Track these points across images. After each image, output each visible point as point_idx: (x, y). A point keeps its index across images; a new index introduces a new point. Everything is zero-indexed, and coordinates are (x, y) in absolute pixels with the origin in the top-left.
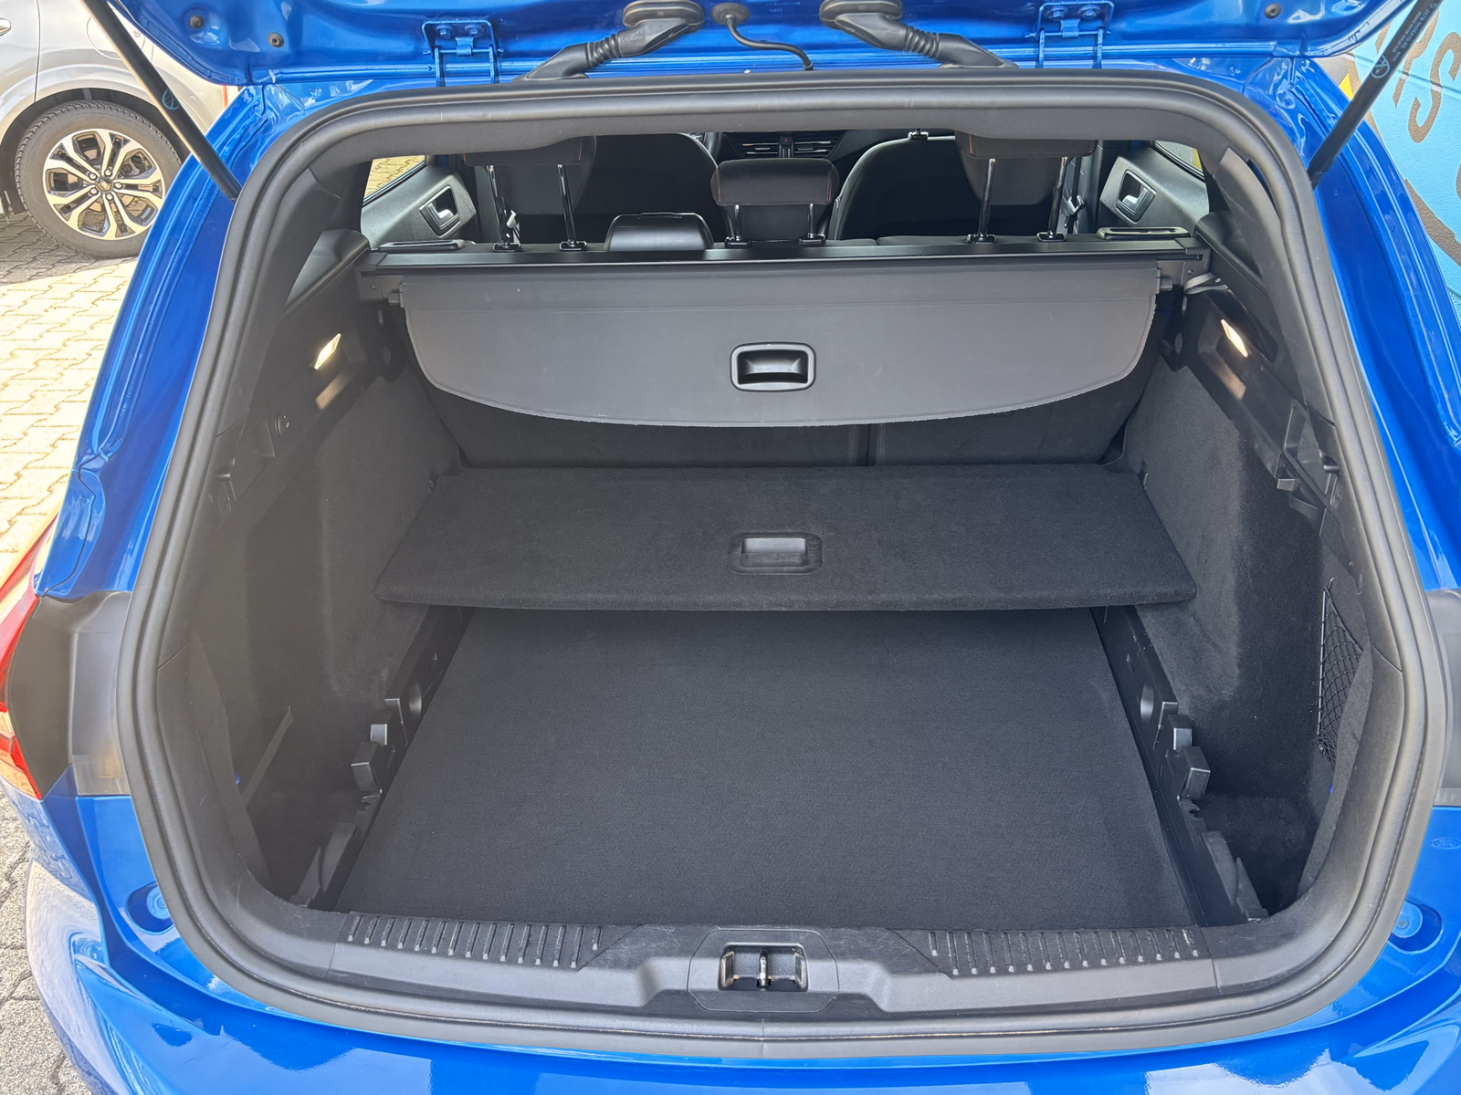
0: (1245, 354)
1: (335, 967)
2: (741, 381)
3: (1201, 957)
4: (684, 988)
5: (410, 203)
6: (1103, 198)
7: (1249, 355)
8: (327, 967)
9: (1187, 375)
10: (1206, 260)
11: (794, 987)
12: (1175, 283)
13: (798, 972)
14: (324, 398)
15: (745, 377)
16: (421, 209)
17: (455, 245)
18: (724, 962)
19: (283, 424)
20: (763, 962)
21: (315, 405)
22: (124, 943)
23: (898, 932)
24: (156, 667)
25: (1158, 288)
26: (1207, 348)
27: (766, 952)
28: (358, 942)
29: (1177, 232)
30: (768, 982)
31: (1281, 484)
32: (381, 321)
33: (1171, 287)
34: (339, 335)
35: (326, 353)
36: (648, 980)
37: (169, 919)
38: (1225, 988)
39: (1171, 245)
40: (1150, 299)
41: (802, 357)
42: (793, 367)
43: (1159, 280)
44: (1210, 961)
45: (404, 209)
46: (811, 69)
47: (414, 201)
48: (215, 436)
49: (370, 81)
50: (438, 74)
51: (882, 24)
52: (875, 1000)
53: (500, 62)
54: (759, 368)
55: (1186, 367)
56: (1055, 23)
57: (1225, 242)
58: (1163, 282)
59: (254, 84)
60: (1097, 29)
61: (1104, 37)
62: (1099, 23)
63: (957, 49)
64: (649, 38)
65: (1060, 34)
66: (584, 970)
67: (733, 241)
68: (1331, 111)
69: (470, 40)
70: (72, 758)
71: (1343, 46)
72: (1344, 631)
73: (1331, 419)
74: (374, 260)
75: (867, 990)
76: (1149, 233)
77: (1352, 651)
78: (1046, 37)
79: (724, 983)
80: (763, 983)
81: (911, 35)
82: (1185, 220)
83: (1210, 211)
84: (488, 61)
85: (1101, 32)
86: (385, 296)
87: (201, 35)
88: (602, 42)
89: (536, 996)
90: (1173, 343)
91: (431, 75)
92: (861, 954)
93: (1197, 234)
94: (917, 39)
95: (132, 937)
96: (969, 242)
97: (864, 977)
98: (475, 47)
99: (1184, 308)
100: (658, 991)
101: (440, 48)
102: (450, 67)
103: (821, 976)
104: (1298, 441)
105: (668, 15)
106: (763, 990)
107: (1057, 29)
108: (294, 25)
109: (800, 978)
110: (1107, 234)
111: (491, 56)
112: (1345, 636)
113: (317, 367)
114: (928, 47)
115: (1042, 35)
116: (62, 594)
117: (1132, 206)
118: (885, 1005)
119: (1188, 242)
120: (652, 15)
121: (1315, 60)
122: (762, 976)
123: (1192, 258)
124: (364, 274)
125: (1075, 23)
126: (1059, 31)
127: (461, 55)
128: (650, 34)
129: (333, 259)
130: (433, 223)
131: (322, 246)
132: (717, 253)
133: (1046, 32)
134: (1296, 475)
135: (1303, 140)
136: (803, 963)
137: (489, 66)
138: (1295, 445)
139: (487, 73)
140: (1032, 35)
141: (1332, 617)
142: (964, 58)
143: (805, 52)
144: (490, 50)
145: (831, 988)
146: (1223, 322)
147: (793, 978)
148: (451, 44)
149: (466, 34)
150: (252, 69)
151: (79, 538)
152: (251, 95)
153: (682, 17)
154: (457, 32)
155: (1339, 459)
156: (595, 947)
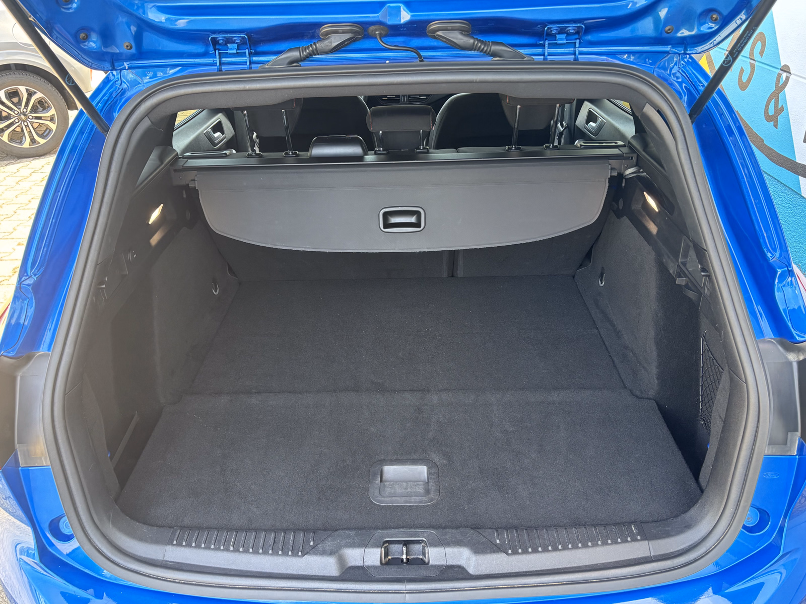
0: (657, 210)
1: (165, 559)
2: (385, 228)
3: (642, 540)
4: (361, 564)
5: (198, 129)
6: (577, 123)
7: (659, 212)
8: (162, 559)
9: (625, 220)
10: (634, 160)
11: (422, 563)
12: (619, 172)
13: (424, 554)
14: (155, 240)
15: (387, 225)
16: (204, 132)
17: (226, 154)
18: (383, 549)
19: (132, 256)
20: (404, 549)
21: (150, 244)
22: (47, 548)
23: (478, 530)
24: (65, 394)
25: (610, 175)
26: (637, 206)
27: (406, 543)
28: (179, 544)
29: (619, 144)
30: (408, 560)
31: (678, 281)
32: (185, 196)
33: (616, 174)
34: (162, 205)
35: (155, 215)
36: (341, 561)
37: (72, 534)
38: (655, 556)
39: (616, 151)
40: (605, 181)
41: (418, 214)
42: (413, 219)
43: (610, 170)
44: (647, 541)
45: (195, 132)
46: (422, 61)
47: (201, 128)
48: (96, 264)
49: (180, 68)
50: (218, 64)
51: (460, 36)
52: (466, 568)
53: (252, 57)
54: (394, 220)
55: (625, 217)
56: (553, 36)
57: (644, 150)
58: (612, 172)
59: (116, 70)
60: (576, 39)
61: (579, 44)
62: (577, 36)
63: (501, 50)
64: (334, 44)
65: (556, 42)
66: (305, 557)
67: (379, 151)
68: (700, 82)
69: (235, 46)
70: (17, 446)
71: (706, 48)
72: (713, 359)
73: (705, 248)
74: (181, 163)
75: (462, 563)
76: (604, 144)
77: (717, 370)
78: (549, 43)
79: (383, 561)
80: (405, 560)
81: (476, 42)
82: (622, 137)
83: (636, 133)
84: (246, 56)
85: (578, 41)
86: (187, 183)
87: (86, 43)
88: (308, 46)
89: (280, 572)
90: (617, 203)
91: (214, 64)
92: (458, 543)
93: (629, 145)
94: (479, 44)
95: (52, 545)
96: (507, 150)
97: (461, 556)
98: (238, 49)
99: (623, 185)
100: (347, 567)
101: (219, 50)
102: (224, 60)
103: (436, 556)
104: (687, 258)
105: (344, 32)
106: (405, 564)
107: (554, 39)
108: (138, 38)
109: (425, 557)
110: (581, 145)
111: (247, 54)
112: (713, 362)
113: (150, 223)
114: (485, 49)
115: (547, 43)
116: (10, 355)
117: (593, 128)
118: (472, 571)
119: (625, 150)
120: (336, 32)
121: (692, 55)
122: (404, 557)
123: (627, 158)
124: (175, 171)
125: (564, 36)
126: (556, 40)
127: (230, 54)
128: (335, 42)
129: (158, 163)
130: (211, 140)
131: (153, 157)
132: (370, 158)
133: (548, 41)
134: (686, 276)
135: (686, 97)
136: (426, 549)
137: (246, 59)
138: (686, 260)
139: (245, 63)
140: (541, 42)
141: (706, 352)
142: (505, 55)
143: (419, 51)
144: (247, 51)
145: (442, 562)
146: (645, 193)
147: (421, 557)
148: (225, 47)
149: (234, 42)
150: (114, 62)
151: (20, 323)
152: (114, 75)
153: (352, 33)
154: (228, 41)
155: (710, 270)
156: (312, 543)
